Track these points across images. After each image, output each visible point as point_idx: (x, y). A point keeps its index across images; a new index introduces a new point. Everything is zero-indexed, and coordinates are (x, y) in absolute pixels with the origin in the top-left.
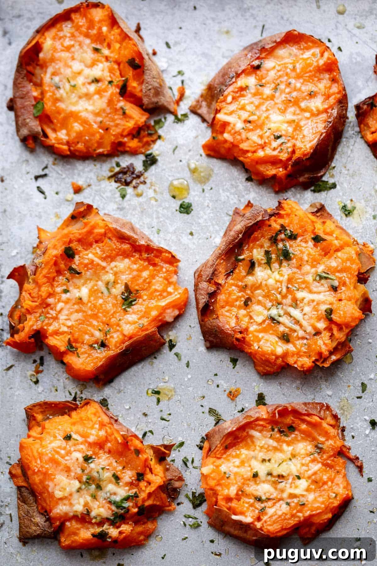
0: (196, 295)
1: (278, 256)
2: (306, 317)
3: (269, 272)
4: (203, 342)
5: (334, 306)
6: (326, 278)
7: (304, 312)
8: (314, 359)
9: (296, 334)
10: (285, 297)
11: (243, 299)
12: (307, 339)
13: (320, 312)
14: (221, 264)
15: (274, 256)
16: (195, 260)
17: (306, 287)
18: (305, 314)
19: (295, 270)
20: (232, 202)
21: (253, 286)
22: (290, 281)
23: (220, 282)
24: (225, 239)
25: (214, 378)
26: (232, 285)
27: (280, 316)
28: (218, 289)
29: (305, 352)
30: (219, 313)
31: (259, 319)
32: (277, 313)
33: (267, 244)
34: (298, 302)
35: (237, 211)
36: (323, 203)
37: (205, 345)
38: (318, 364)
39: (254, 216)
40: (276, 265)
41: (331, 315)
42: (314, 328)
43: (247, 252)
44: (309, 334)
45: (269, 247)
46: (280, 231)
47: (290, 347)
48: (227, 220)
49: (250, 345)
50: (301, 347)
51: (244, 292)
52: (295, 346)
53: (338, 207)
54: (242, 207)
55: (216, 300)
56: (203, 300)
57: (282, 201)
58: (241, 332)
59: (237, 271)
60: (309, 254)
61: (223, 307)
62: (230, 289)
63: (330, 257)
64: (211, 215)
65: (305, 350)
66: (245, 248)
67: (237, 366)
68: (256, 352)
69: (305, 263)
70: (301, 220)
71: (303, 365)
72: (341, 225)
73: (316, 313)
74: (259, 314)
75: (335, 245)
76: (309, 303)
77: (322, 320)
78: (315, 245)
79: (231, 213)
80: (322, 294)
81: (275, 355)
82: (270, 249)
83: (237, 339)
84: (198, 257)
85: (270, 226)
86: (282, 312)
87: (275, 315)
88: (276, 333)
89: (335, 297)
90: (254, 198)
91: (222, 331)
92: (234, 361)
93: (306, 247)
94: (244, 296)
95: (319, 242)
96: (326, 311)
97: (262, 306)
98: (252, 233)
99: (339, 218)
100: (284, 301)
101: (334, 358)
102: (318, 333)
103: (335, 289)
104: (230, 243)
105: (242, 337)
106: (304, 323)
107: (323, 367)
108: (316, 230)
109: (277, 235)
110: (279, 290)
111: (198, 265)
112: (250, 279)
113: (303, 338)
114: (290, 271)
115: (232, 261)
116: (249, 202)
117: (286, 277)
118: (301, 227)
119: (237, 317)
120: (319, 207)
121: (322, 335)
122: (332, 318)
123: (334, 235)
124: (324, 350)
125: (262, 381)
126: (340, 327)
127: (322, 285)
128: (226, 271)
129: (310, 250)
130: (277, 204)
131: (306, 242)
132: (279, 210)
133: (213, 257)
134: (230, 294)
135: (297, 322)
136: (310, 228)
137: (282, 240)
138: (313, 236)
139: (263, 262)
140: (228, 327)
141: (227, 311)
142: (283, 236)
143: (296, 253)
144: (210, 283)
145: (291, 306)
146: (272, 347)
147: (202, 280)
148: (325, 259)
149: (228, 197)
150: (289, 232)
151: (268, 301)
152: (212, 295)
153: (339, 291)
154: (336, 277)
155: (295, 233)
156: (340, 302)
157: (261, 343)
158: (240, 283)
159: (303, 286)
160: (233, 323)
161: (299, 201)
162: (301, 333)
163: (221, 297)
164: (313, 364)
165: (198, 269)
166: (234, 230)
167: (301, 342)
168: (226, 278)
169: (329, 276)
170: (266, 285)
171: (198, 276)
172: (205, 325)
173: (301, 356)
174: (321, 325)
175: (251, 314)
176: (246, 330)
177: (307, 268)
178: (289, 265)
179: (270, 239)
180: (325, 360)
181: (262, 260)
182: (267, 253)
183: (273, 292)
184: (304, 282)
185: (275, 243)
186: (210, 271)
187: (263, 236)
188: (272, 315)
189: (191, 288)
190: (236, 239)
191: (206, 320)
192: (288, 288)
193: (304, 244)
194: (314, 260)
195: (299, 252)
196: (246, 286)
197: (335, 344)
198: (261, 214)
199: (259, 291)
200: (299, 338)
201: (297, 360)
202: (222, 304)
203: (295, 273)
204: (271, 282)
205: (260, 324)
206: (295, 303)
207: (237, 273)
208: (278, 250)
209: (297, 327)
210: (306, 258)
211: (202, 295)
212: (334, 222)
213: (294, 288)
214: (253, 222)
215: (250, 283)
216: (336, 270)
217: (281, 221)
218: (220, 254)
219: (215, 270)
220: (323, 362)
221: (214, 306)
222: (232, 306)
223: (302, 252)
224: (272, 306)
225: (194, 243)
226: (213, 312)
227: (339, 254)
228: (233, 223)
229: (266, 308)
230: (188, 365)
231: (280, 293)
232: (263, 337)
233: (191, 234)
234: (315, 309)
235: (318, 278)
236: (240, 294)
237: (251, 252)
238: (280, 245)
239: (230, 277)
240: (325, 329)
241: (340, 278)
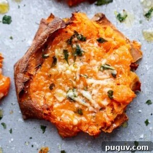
0: (15, 83)
1: (73, 54)
2: (94, 97)
3: (67, 65)
4: (21, 115)
5: (114, 89)
6: (108, 69)
7: (92, 94)
8: (100, 127)
9: (87, 109)
10: (78, 83)
11: (48, 85)
12: (95, 112)
13: (104, 94)
14: (32, 60)
15: (69, 54)
16: (14, 57)
17: (94, 75)
18: (93, 95)
19: (86, 63)
20: (39, 14)
21: (55, 75)
22: (82, 71)
23: (32, 73)
24: (35, 42)
25: (30, 140)
26: (41, 75)
27: (75, 97)
28: (31, 78)
29: (94, 122)
30: (32, 96)
31: (61, 99)
32: (73, 94)
33: (65, 45)
34: (88, 87)
35: (43, 21)
36: (104, 13)
37: (23, 117)
38: (104, 130)
39: (55, 26)
40: (71, 60)
41: (112, 95)
42: (100, 104)
43: (50, 51)
44: (97, 109)
45: (66, 47)
46: (74, 36)
47: (83, 119)
48: (36, 27)
49: (54, 118)
50: (91, 118)
51: (49, 80)
52: (86, 118)
53: (114, 15)
54: (46, 18)
55: (29, 87)
56: (21, 86)
57: (75, 14)
58: (48, 109)
59: (44, 65)
60: (95, 52)
61: (34, 91)
62: (39, 78)
63: (110, 54)
64: (25, 24)
65: (94, 121)
66: (49, 48)
67: (46, 131)
68: (59, 122)
69: (92, 58)
70: (88, 27)
71: (92, 132)
72: (117, 29)
73: (101, 94)
74: (61, 95)
75: (114, 45)
76: (96, 86)
77: (106, 99)
78: (99, 45)
79: (39, 22)
80: (105, 80)
81: (73, 125)
82: (67, 49)
83: (45, 114)
84: (16, 55)
85: (66, 32)
86: (76, 94)
87: (72, 96)
88: (72, 109)
89: (114, 82)
90: (55, 12)
91: (34, 109)
92: (44, 128)
93: (93, 47)
94: (49, 83)
95: (102, 42)
96: (108, 92)
97: (63, 90)
98: (54, 38)
99: (115, 24)
100: (78, 86)
101: (115, 125)
102: (103, 108)
103: (114, 76)
104: (38, 45)
105: (49, 113)
106: (93, 102)
107: (107, 132)
108: (100, 34)
109: (72, 38)
110: (75, 78)
111: (16, 61)
112: (54, 70)
113: (92, 112)
114: (82, 64)
115: (40, 58)
116: (51, 14)
117: (79, 69)
118: (89, 32)
119: (45, 99)
120: (101, 16)
121: (106, 110)
122: (113, 98)
123: (113, 37)
124: (108, 120)
125: (64, 141)
126: (119, 104)
127: (105, 73)
128: (36, 65)
129: (95, 48)
130: (71, 16)
131: (93, 43)
132: (73, 20)
133: (27, 56)
134: (39, 82)
135: (88, 101)
136: (96, 33)
137: (76, 42)
138: (97, 38)
139: (62, 58)
140: (38, 105)
141: (37, 95)
142: (76, 39)
143: (85, 51)
144: (25, 74)
145: (83, 89)
146: (70, 119)
147: (19, 72)
148: (107, 55)
149: (37, 11)
150: (80, 36)
151: (66, 86)
152: (27, 83)
153: (118, 78)
154: (115, 67)
155: (84, 36)
156: (118, 86)
157: (62, 116)
158: (46, 74)
159: (92, 75)
160: (42, 103)
161: (86, 12)
162: (91, 109)
163: (33, 84)
164: (100, 131)
165: (16, 63)
166: (41, 35)
167: (90, 115)
168: (36, 71)
169: (110, 67)
170: (65, 74)
171: (17, 69)
172: (22, 104)
173: (91, 125)
174: (105, 103)
175: (55, 95)
176: (52, 106)
177: (94, 62)
178: (80, 60)
179: (67, 42)
180: (109, 128)
181: (61, 56)
182: (65, 52)
183: (70, 79)
184: (92, 72)
185: (70, 44)
186: (24, 65)
187: (62, 40)
188: (70, 96)
189: (12, 77)
190: (43, 42)
191: (23, 100)
192: (80, 76)
193: (91, 45)
194: (99, 56)
195: (88, 50)
196: (51, 75)
197: (115, 116)
198: (60, 24)
199: (60, 79)
200: (89, 112)
201: (88, 128)
202: (34, 89)
203: (85, 66)
204: (68, 72)
205: (62, 102)
206: (86, 87)
207: (44, 67)
208: (73, 49)
209: (87, 104)
210: (93, 54)
211: (19, 83)
212: (112, 27)
213: (85, 77)
214: (55, 30)
215: (53, 73)
216: (114, 63)
217: (74, 28)
218: (31, 53)
219: (28, 65)
220: (107, 129)
221: (28, 90)
222: (41, 90)
223: (90, 50)
224: (70, 89)
225: (13, 45)
226: (28, 95)
227: (117, 51)
228: (40, 30)
229: (65, 91)
230: (11, 131)
231: (75, 80)
232: (64, 112)
233: (11, 38)
234: (101, 91)
235: (102, 69)
236: (47, 81)
237: (54, 51)
238: (74, 46)
239: (39, 69)
240: (108, 105)
241: (118, 68)
